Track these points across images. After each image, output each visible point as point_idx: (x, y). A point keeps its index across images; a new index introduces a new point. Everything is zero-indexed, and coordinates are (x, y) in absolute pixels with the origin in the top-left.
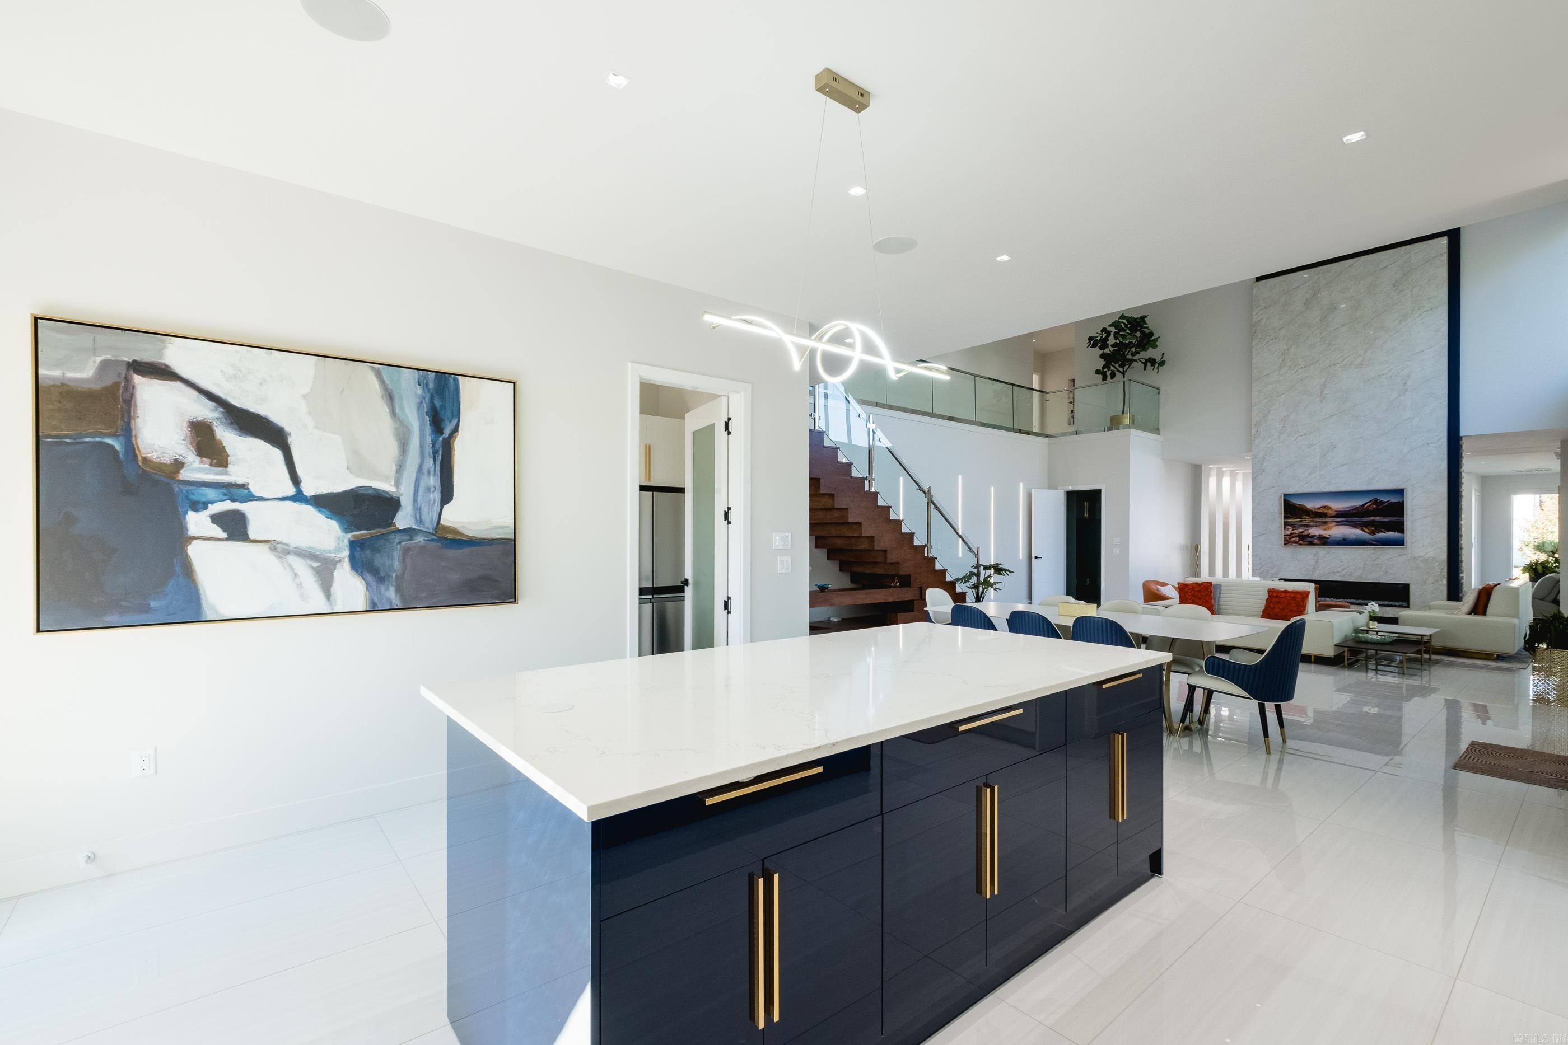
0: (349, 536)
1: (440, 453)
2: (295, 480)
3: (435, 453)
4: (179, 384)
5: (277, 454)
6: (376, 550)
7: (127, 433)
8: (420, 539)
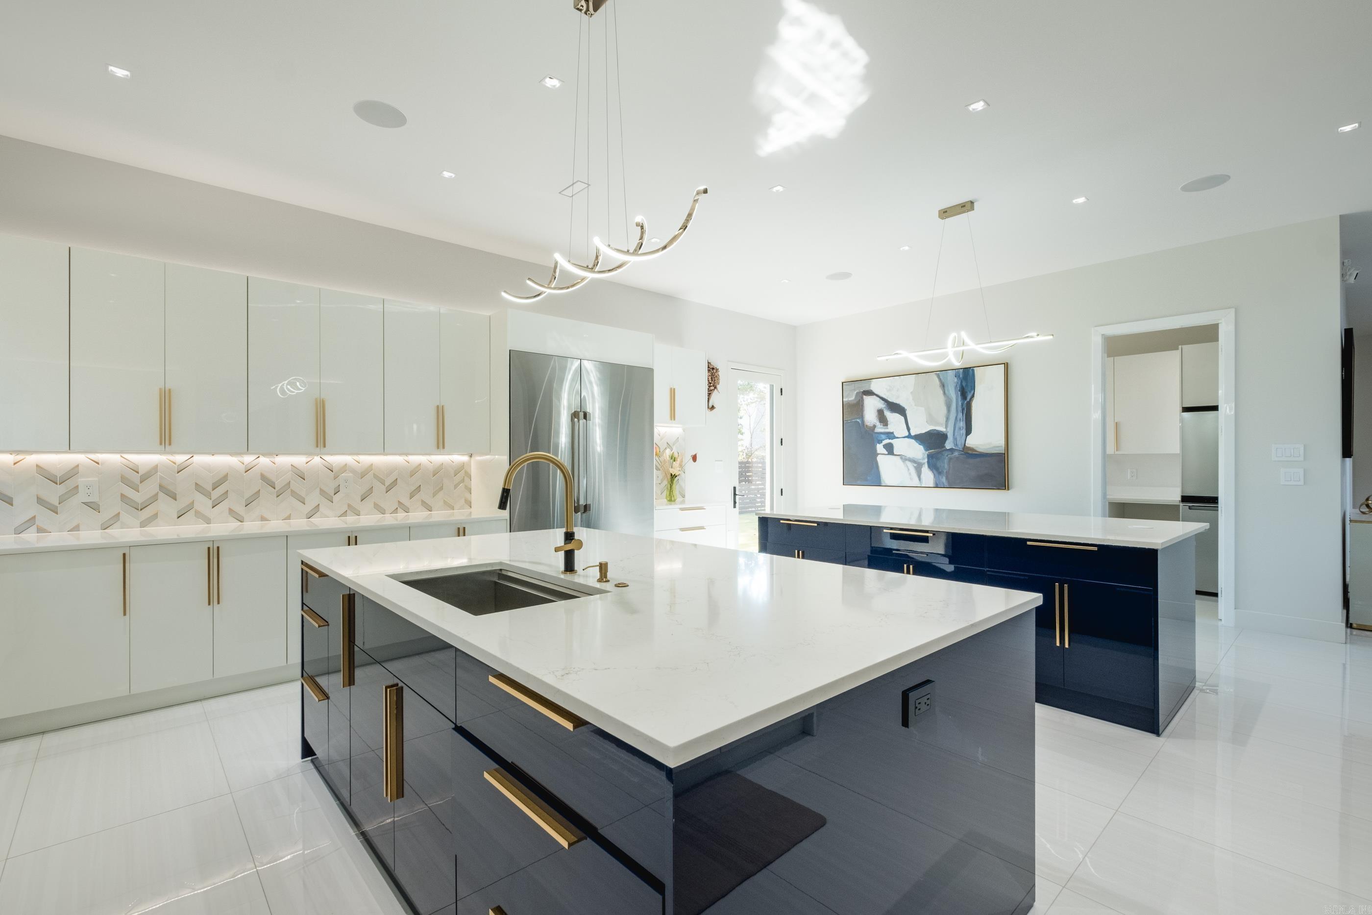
0: (927, 452)
1: (965, 409)
2: (908, 429)
3: (963, 409)
4: (875, 396)
5: (902, 418)
6: (938, 459)
7: (862, 417)
8: (956, 454)
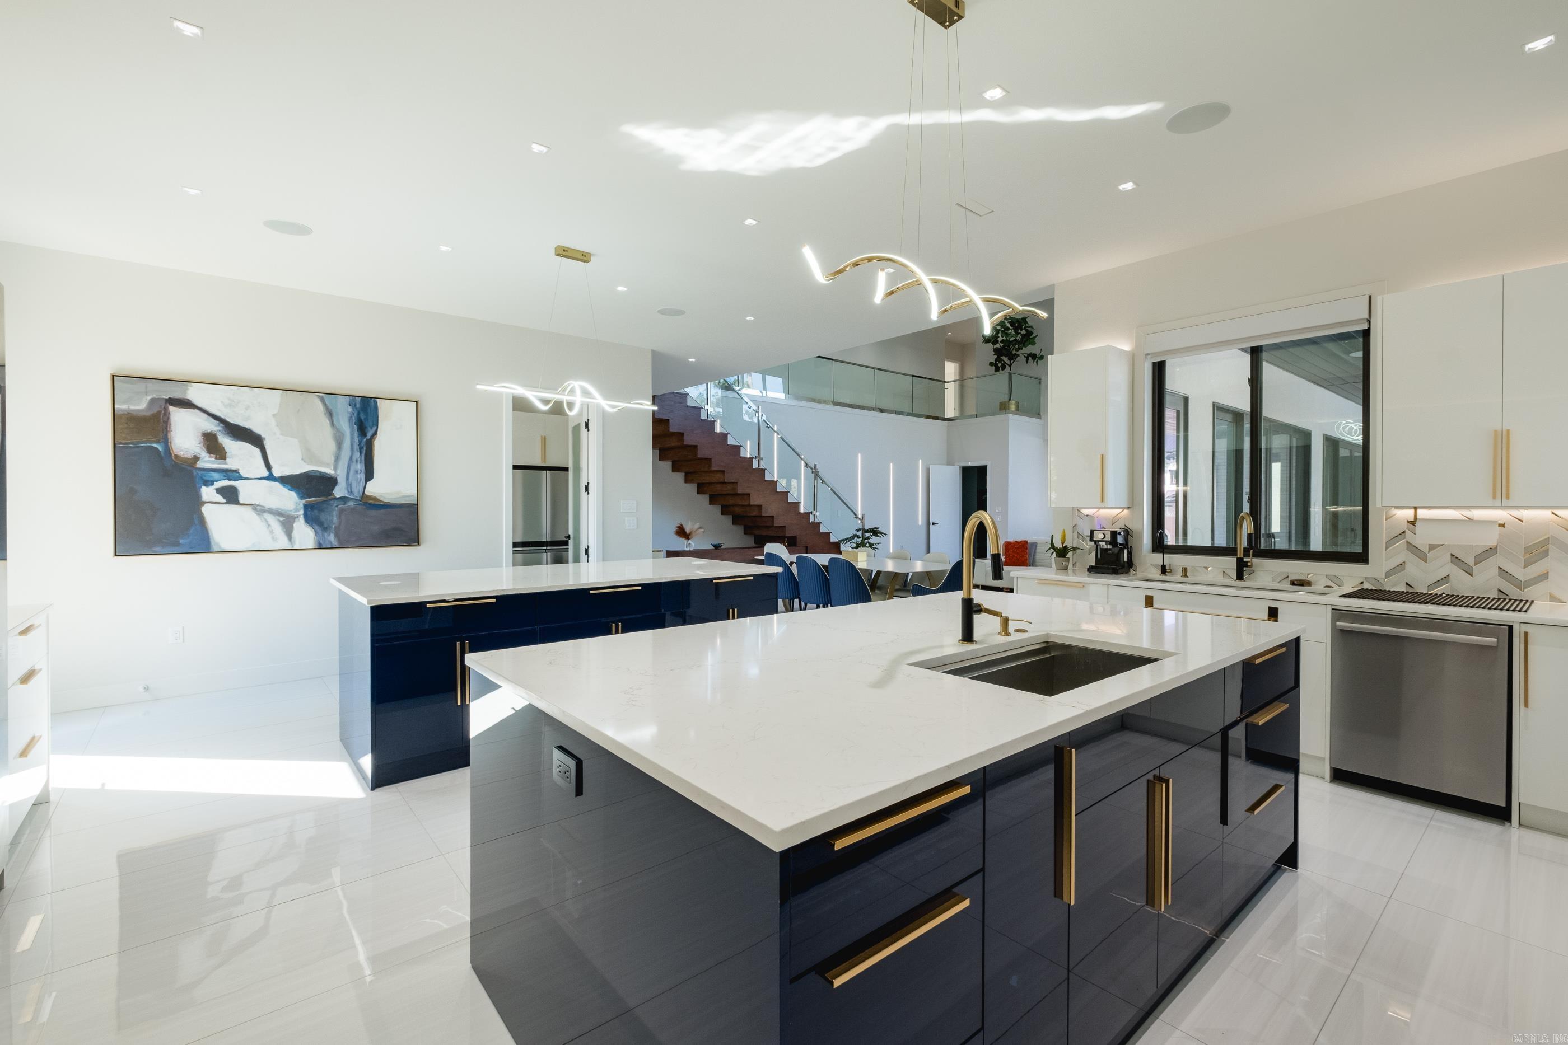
0: (304, 501)
1: (365, 449)
2: (268, 467)
3: (361, 449)
4: (196, 411)
5: (257, 451)
6: (321, 510)
7: (166, 441)
8: (351, 504)
